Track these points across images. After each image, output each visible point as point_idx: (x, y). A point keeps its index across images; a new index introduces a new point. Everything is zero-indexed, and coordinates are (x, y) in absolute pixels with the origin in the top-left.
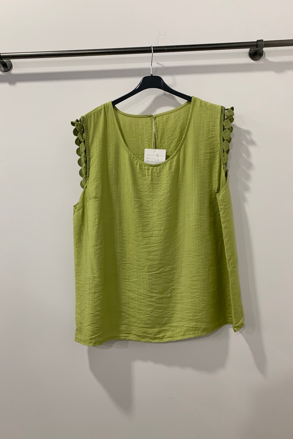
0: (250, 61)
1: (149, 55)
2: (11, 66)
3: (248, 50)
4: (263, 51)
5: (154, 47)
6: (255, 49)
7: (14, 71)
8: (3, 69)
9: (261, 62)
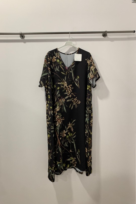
0: (102, 37)
1: (69, 34)
2: (24, 37)
3: (102, 34)
4: (107, 34)
5: (70, 32)
6: (104, 34)
7: (25, 38)
8: (21, 37)
9: (106, 38)
